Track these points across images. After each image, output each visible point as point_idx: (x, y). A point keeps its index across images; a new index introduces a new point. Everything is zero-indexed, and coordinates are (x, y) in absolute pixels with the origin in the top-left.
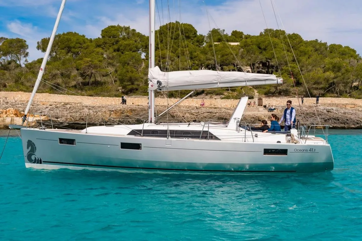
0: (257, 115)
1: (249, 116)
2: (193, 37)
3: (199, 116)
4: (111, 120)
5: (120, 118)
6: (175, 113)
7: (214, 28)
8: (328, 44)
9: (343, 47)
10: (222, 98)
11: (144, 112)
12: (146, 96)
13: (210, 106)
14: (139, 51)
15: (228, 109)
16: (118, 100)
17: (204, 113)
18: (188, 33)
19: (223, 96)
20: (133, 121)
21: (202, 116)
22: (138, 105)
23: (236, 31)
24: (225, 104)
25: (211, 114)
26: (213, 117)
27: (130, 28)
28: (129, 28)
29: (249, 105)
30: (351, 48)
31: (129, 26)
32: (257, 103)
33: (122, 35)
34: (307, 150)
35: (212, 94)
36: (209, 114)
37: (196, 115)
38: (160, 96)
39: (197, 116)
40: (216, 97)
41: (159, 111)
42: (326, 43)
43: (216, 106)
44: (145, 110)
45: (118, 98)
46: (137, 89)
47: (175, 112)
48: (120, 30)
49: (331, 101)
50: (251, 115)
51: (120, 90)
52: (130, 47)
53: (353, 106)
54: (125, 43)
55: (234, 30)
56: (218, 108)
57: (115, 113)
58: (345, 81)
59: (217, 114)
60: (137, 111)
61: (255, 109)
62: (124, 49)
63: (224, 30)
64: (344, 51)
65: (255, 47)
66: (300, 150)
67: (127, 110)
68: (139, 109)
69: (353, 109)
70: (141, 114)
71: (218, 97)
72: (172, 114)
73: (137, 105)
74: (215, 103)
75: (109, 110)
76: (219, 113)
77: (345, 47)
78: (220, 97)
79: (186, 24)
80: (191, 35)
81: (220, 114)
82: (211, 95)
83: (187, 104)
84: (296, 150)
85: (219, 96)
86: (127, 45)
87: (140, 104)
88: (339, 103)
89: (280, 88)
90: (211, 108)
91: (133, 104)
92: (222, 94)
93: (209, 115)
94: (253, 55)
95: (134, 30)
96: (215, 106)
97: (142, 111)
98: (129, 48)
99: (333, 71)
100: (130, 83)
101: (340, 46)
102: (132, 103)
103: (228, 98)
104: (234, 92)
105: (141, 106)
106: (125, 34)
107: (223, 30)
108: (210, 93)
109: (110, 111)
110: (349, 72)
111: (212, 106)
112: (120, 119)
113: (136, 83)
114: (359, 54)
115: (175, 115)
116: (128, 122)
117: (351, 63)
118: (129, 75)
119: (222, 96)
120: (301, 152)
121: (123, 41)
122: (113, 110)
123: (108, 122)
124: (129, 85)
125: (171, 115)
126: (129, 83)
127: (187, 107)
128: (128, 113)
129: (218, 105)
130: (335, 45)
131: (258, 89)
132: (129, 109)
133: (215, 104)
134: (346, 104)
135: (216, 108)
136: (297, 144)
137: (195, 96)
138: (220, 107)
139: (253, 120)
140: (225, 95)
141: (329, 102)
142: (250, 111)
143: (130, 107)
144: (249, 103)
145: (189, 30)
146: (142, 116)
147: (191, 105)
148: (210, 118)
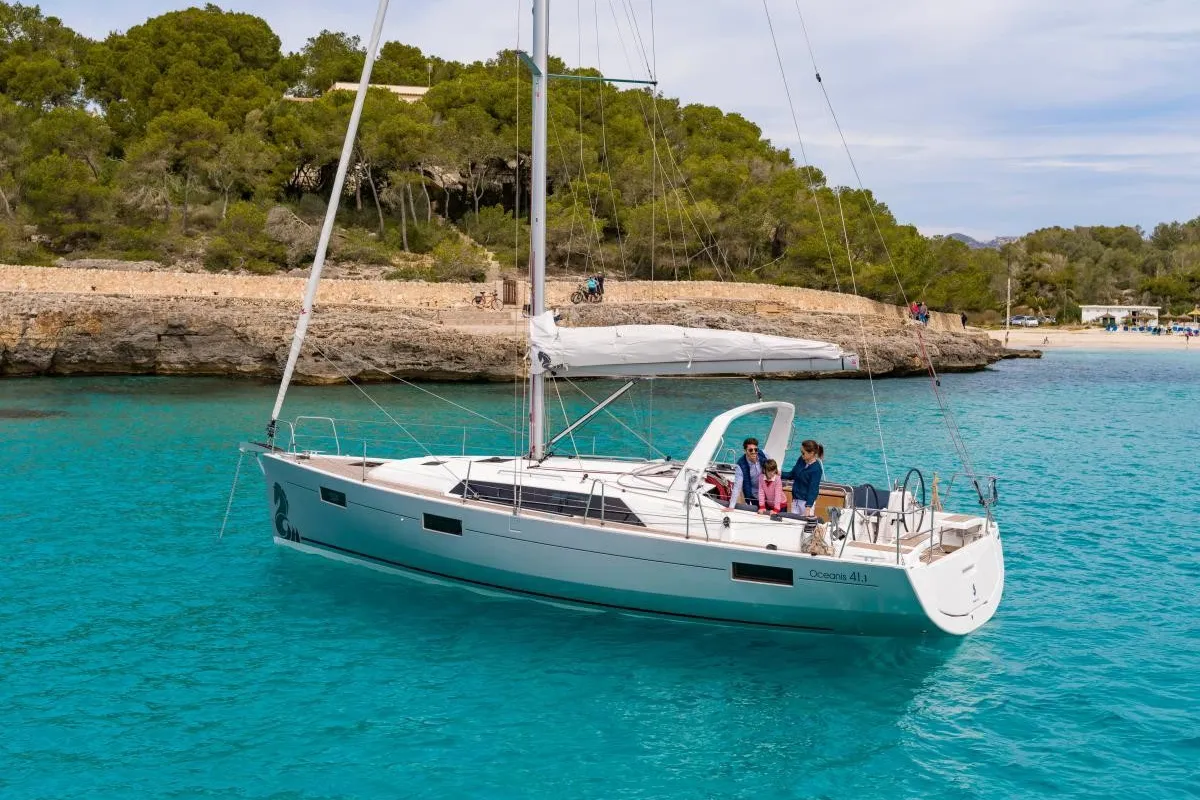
0: (510, 338)
1: (489, 339)
2: (268, 60)
3: (330, 338)
4: (28, 348)
5: (60, 340)
6: (249, 327)
7: (325, 31)
8: (682, 105)
9: (725, 115)
10: (389, 278)
11: (143, 321)
12: (132, 263)
13: (354, 302)
14: (75, 94)
15: (413, 315)
16: (39, 277)
17: (344, 326)
18: (251, 46)
19: (391, 270)
20: (103, 350)
21: (341, 340)
22: (116, 296)
23: (397, 43)
24: (400, 297)
25: (367, 331)
26: (376, 343)
27: (42, 12)
28: (37, 11)
29: (478, 302)
30: (746, 120)
31: (38, 6)
32: (501, 296)
33: (11, 35)
34: (843, 577)
35: (355, 260)
36: (361, 330)
37: (320, 333)
38: (179, 262)
39: (323, 337)
40: (367, 272)
41: (194, 319)
42: (677, 102)
43: (373, 304)
44: (145, 314)
45: (40, 268)
46: (96, 237)
47: (249, 321)
48: (6, 19)
49: (715, 293)
50: (493, 336)
51: (33, 237)
52: (43, 82)
53: (774, 308)
54: (28, 64)
55: (392, 41)
56: (383, 309)
57: (44, 324)
58: (750, 229)
59: (387, 333)
60: (117, 317)
61: (499, 317)
62: (22, 87)
63: (357, 39)
64: (728, 128)
65: (478, 111)
66: (826, 575)
67: (82, 313)
68: (125, 312)
69: (776, 317)
70: (133, 327)
71: (375, 271)
72: (238, 330)
73: (111, 296)
74: (369, 294)
75: (20, 312)
76: (391, 328)
77: (729, 115)
78: (381, 271)
79: (243, 14)
80: (263, 55)
81: (395, 332)
82: (352, 264)
83: (278, 296)
84: (814, 574)
85: (376, 268)
86: (33, 71)
87: (117, 290)
88: (736, 298)
89: (565, 247)
90: (359, 308)
91: (94, 288)
92: (387, 263)
93: (361, 334)
94: (474, 138)
95: (53, 21)
96: (369, 301)
97: (135, 316)
98: (39, 85)
99: (714, 197)
100: (72, 217)
101: (715, 113)
102: (89, 288)
103: (406, 276)
104: (419, 256)
105: (126, 300)
106: (22, 34)
107: (354, 38)
108: (348, 259)
109: (22, 315)
110: (759, 202)
111: (362, 302)
112: (62, 344)
113: (95, 216)
114: (768, 141)
115: (248, 333)
116: (88, 353)
117: (755, 171)
118: (71, 187)
119: (386, 268)
120: (829, 579)
121: (19, 57)
122: (34, 312)
123: (16, 352)
124: (70, 222)
125: (236, 332)
126: (69, 215)
127: (282, 304)
128: (87, 324)
129: (379, 299)
130: (700, 107)
131: (493, 248)
132: (92, 308)
133: (370, 297)
134: (757, 302)
135: (374, 310)
136: (818, 557)
137: (298, 266)
138: (386, 305)
139: (502, 353)
140: (394, 265)
141: (708, 295)
142: (484, 322)
143: (90, 303)
144: (479, 295)
145: (255, 39)
146: (136, 333)
147: (290, 297)
148: (368, 344)
